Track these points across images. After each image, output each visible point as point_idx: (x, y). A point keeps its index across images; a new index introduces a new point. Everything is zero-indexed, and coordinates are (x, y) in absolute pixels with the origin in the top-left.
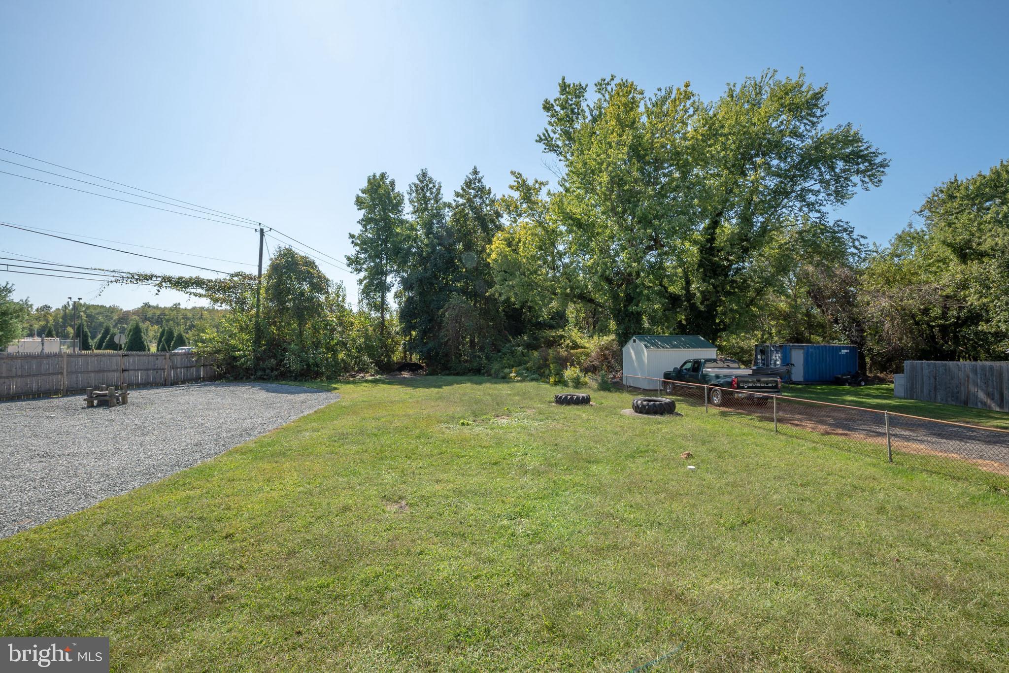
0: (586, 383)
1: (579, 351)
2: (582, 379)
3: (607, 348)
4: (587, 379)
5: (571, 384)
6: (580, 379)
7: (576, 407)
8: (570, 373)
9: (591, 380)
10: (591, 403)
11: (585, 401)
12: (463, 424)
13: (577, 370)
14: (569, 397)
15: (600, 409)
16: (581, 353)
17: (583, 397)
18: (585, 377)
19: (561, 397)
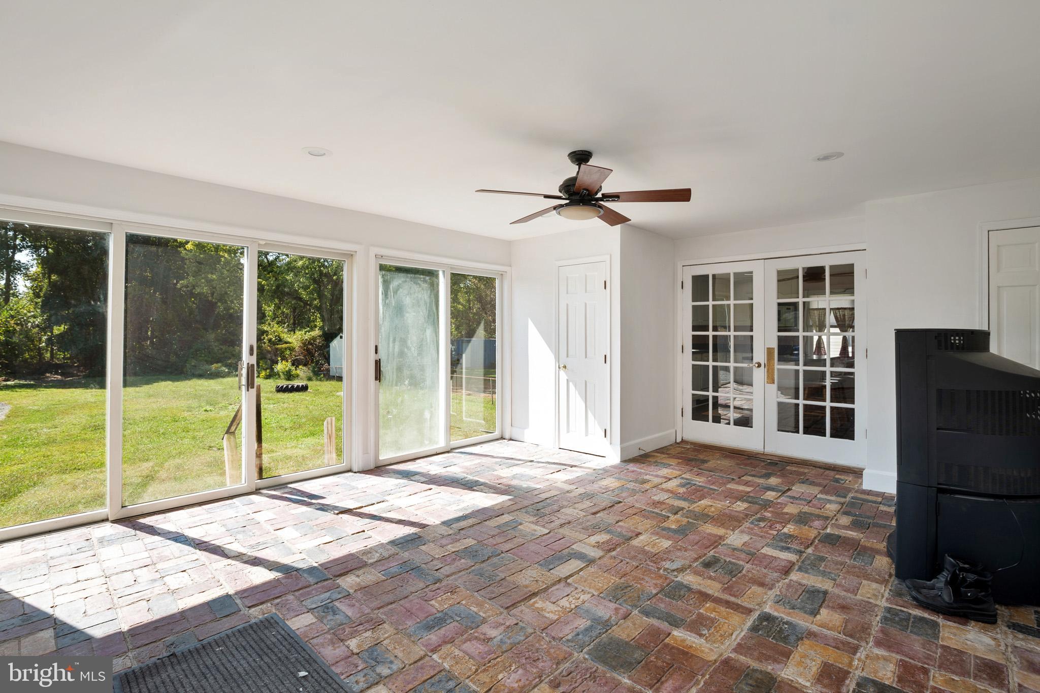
0: (298, 376)
1: (284, 346)
2: (294, 372)
3: (310, 343)
4: (298, 372)
5: (282, 376)
6: (292, 372)
7: (297, 393)
8: (281, 367)
9: (302, 371)
10: (308, 390)
11: (304, 389)
12: (206, 411)
13: (289, 364)
14: (290, 386)
15: (317, 393)
16: (286, 349)
17: (302, 386)
18: (296, 370)
19: (283, 386)
